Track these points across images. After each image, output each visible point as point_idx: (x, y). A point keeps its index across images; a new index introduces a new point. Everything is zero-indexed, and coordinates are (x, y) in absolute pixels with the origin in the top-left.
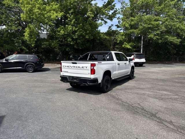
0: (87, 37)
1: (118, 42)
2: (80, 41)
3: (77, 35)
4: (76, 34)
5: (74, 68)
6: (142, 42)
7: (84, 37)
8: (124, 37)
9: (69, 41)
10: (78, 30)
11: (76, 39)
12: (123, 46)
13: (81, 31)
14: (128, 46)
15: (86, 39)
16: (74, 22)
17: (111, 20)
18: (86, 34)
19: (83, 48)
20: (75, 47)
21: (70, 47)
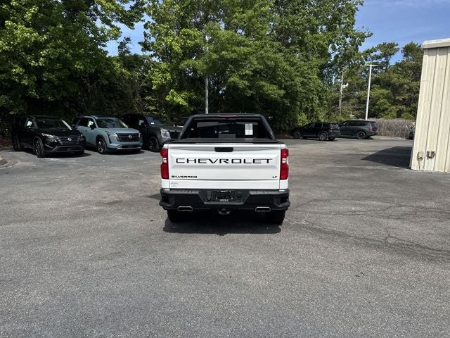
0: (79, 66)
1: (154, 87)
2: (52, 77)
3: (43, 57)
4: (43, 53)
5: (223, 163)
6: (207, 91)
7: (66, 64)
8: (168, 76)
9: (18, 75)
10: (47, 41)
11: (39, 70)
12: (167, 99)
13: (60, 46)
14: (180, 100)
15: (76, 71)
16: (34, 16)
17: (131, 25)
18: (77, 57)
19: (58, 97)
20: (33, 93)
21: (12, 94)
